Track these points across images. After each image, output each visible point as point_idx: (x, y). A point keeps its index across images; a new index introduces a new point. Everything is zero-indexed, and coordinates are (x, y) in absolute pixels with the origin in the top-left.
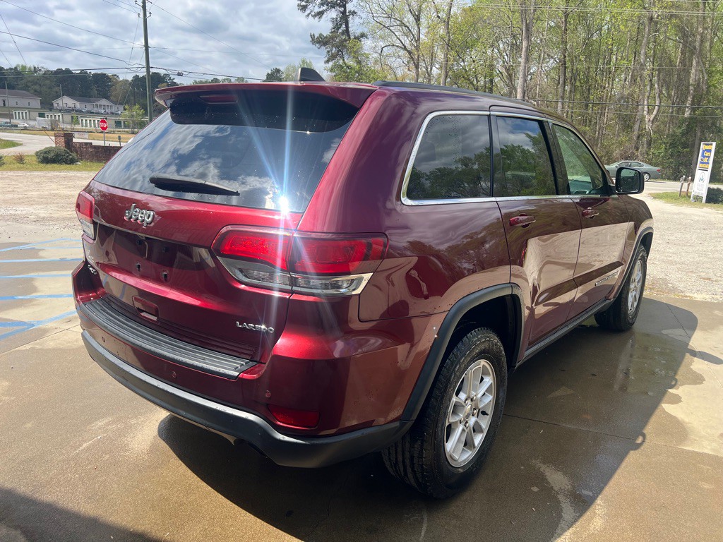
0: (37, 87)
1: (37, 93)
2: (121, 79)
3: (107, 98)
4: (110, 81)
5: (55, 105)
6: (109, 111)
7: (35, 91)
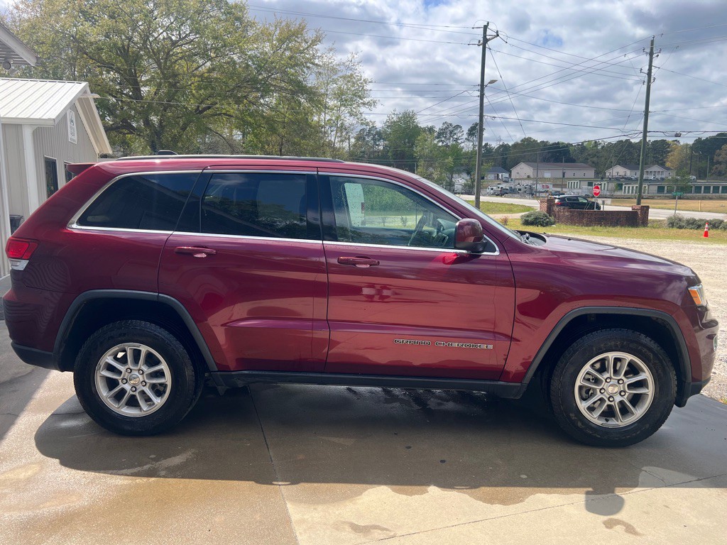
0: (595, 159)
1: (595, 165)
2: (682, 144)
3: (662, 165)
4: (668, 147)
5: (607, 174)
6: (659, 177)
7: (593, 163)
